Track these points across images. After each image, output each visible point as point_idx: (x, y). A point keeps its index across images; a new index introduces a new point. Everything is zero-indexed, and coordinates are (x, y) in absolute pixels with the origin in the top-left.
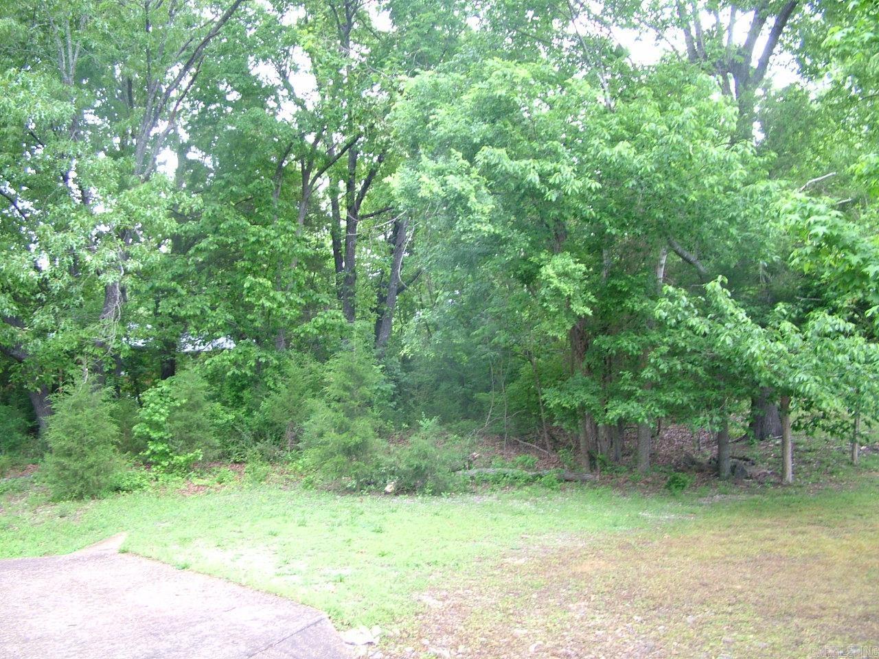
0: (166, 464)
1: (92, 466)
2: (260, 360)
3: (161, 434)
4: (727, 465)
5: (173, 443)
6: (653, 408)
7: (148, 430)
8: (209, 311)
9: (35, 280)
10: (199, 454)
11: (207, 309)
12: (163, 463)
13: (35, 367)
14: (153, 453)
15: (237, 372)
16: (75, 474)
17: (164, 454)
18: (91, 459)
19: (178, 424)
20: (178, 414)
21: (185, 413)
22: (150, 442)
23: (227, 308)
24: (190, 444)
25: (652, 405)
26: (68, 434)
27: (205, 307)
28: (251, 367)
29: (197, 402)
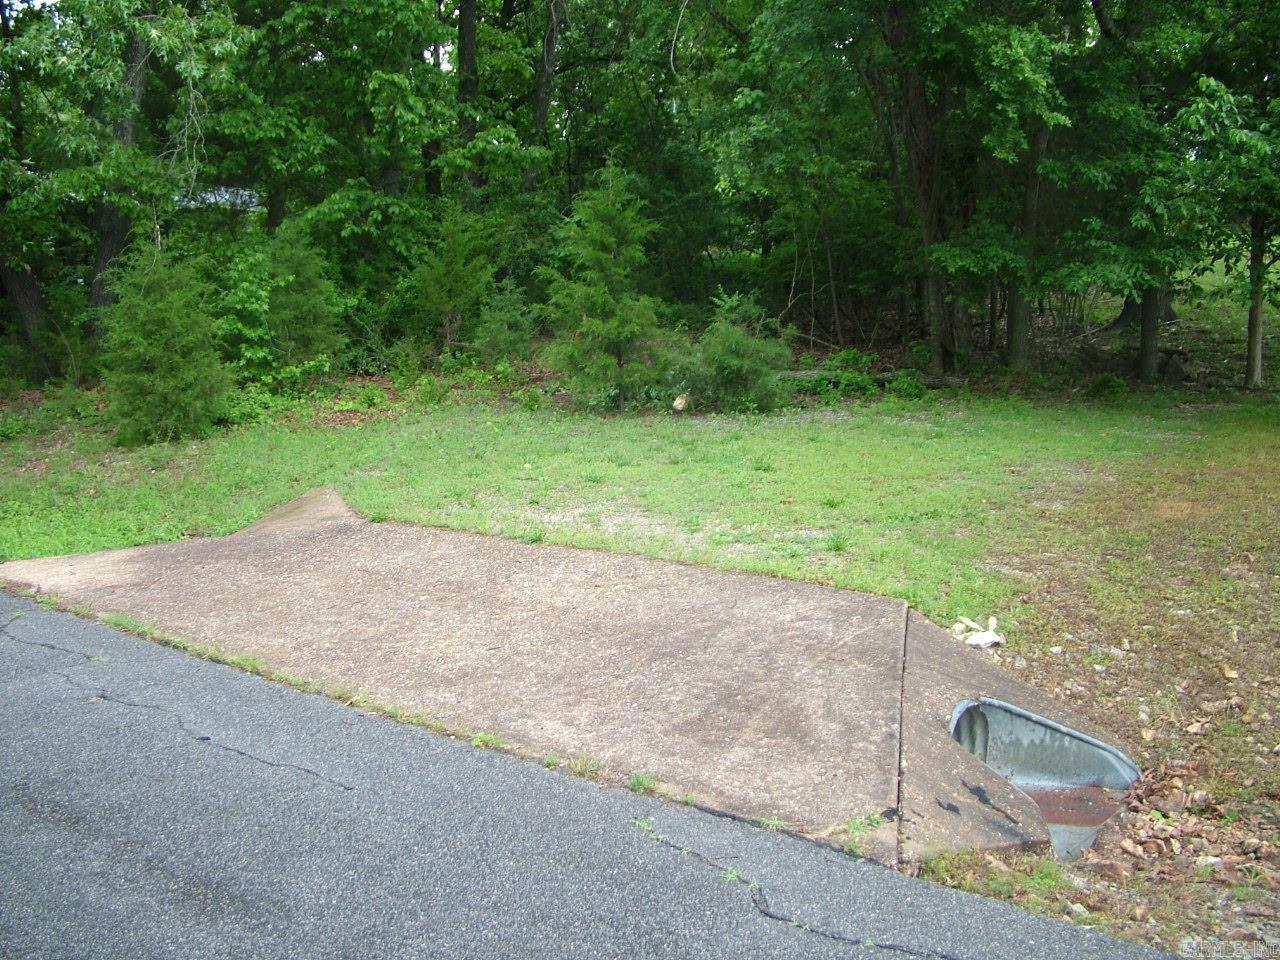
0: (269, 379)
1: (190, 386)
2: (391, 210)
3: (260, 331)
4: (1154, 361)
5: (278, 347)
6: (1139, 274)
7: (240, 325)
8: (298, 132)
9: (70, 71)
10: (325, 361)
11: (294, 128)
12: (263, 378)
13: (18, 229)
14: (250, 361)
15: (356, 229)
16: (165, 398)
17: (264, 364)
18: (190, 375)
19: (287, 314)
20: (283, 299)
21: (295, 297)
22: (243, 346)
23: (319, 126)
24: (306, 345)
25: (1138, 269)
26: (148, 335)
27: (290, 125)
28: (375, 222)
29: (309, 281)
